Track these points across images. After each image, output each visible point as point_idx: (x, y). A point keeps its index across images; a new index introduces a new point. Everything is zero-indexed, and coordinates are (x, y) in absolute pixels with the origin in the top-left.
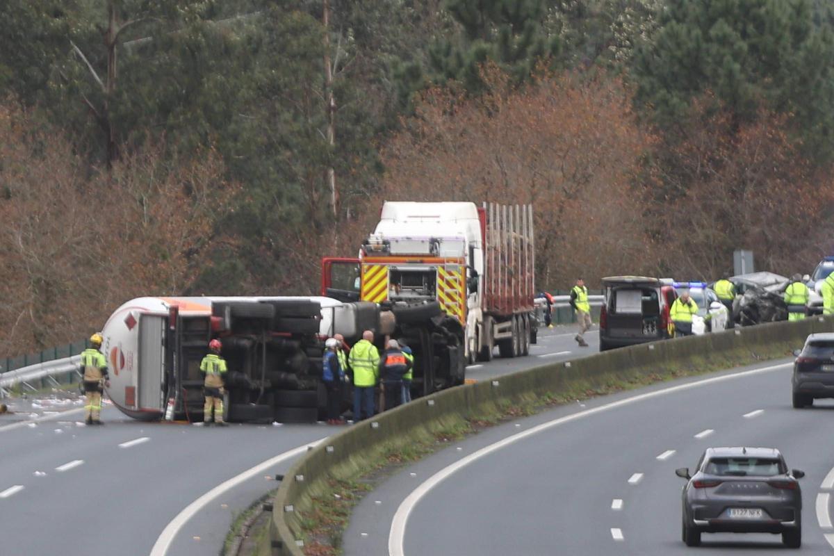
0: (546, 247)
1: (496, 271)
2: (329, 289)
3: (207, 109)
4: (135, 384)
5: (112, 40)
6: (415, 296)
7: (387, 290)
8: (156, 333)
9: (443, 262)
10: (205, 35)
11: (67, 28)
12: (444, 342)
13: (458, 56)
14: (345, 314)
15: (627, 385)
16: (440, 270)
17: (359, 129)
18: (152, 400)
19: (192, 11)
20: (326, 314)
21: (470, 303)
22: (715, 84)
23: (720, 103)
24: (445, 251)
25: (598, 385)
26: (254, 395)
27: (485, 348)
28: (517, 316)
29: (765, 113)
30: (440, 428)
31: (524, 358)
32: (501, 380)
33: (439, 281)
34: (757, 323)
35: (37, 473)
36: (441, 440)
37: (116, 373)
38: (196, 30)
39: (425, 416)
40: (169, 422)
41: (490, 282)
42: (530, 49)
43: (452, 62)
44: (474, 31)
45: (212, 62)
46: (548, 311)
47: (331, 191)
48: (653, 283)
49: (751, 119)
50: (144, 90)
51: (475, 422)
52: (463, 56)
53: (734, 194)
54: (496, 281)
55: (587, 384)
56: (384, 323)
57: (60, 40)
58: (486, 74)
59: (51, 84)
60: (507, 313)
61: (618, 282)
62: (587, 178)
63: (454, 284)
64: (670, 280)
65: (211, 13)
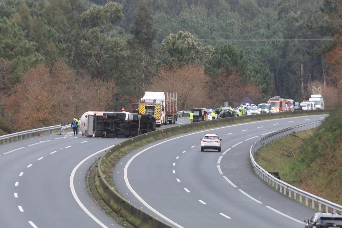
1: (168, 106)
2: (133, 110)
3: (120, 70)
4: (87, 129)
5: (101, 55)
6: (150, 111)
7: (144, 110)
8: (92, 119)
9: (156, 104)
10: (120, 55)
11: (91, 53)
12: (151, 122)
13: (169, 60)
14: (131, 116)
15: (193, 131)
16: (155, 106)
17: (149, 75)
18: (91, 132)
19: (117, 50)
20: (127, 116)
21: (162, 113)
22: (224, 67)
23: (225, 71)
24: (157, 102)
25: (186, 131)
26: (112, 132)
27: (166, 122)
28: (173, 116)
29: (234, 73)
30: (148, 140)
31: (174, 124)
32: (163, 130)
33: (155, 108)
34: (225, 117)
35: (61, 148)
36: (148, 142)
37: (83, 127)
38: (118, 53)
39: (145, 137)
40: (94, 137)
41: (167, 108)
42: (184, 59)
43: (168, 62)
44: (172, 55)
45: (121, 60)
46: (183, 114)
48: (201, 109)
49: (231, 74)
50: (107, 66)
51: (157, 139)
52: (170, 60)
53: (227, 90)
54: (168, 108)
55: (183, 131)
56: (139, 118)
57: (90, 55)
58: (173, 64)
59: (88, 64)
60: (170, 115)
61: (194, 109)
62: (194, 86)
63: (158, 109)
64: (205, 109)
65: (121, 50)
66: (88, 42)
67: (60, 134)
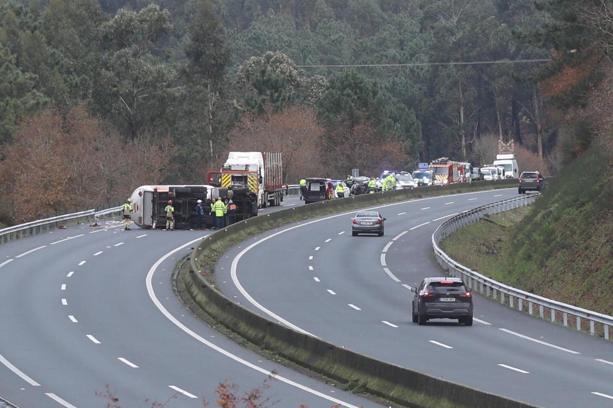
0: (286, 168)
1: (269, 176)
2: (210, 182)
3: (167, 119)
4: (142, 216)
5: (134, 96)
6: (240, 185)
7: (230, 183)
8: (149, 198)
9: (250, 173)
10: (167, 94)
11: (118, 91)
12: (250, 201)
13: (255, 100)
14: (215, 191)
15: (315, 216)
16: (249, 176)
17: (220, 126)
18: (148, 221)
19: (162, 85)
20: (209, 191)
21: (259, 187)
22: (346, 111)
23: (347, 117)
24: (250, 169)
25: (304, 216)
26: (184, 219)
27: (265, 203)
28: (276, 192)
29: (363, 121)
30: (249, 231)
31: (278, 207)
32: (270, 214)
33: (248, 179)
34: (360, 194)
35: (108, 247)
36: (249, 235)
37: (135, 212)
38: (164, 92)
39: (244, 227)
40: (154, 229)
41: (266, 180)
42: (281, 98)
43: (253, 103)
44: (261, 92)
45: (169, 103)
46: (287, 190)
47: (211, 148)
48: (324, 180)
49: (358, 123)
50: (145, 113)
51: (261, 229)
52: (257, 101)
53: (352, 149)
54: (269, 179)
55: (300, 216)
56: (229, 194)
57: (116, 95)
58: (266, 107)
59: (113, 111)
60: (272, 191)
61: (311, 180)
62: (300, 144)
63: (254, 181)
64: (330, 179)
65: (169, 86)
66: (113, 74)
67: (96, 224)
